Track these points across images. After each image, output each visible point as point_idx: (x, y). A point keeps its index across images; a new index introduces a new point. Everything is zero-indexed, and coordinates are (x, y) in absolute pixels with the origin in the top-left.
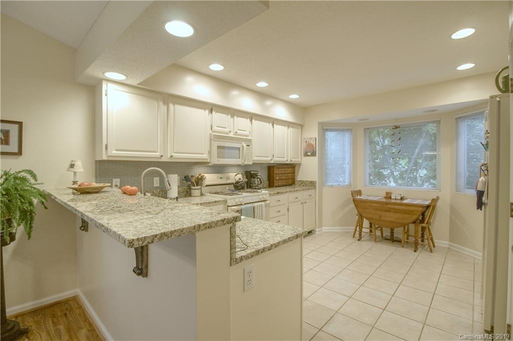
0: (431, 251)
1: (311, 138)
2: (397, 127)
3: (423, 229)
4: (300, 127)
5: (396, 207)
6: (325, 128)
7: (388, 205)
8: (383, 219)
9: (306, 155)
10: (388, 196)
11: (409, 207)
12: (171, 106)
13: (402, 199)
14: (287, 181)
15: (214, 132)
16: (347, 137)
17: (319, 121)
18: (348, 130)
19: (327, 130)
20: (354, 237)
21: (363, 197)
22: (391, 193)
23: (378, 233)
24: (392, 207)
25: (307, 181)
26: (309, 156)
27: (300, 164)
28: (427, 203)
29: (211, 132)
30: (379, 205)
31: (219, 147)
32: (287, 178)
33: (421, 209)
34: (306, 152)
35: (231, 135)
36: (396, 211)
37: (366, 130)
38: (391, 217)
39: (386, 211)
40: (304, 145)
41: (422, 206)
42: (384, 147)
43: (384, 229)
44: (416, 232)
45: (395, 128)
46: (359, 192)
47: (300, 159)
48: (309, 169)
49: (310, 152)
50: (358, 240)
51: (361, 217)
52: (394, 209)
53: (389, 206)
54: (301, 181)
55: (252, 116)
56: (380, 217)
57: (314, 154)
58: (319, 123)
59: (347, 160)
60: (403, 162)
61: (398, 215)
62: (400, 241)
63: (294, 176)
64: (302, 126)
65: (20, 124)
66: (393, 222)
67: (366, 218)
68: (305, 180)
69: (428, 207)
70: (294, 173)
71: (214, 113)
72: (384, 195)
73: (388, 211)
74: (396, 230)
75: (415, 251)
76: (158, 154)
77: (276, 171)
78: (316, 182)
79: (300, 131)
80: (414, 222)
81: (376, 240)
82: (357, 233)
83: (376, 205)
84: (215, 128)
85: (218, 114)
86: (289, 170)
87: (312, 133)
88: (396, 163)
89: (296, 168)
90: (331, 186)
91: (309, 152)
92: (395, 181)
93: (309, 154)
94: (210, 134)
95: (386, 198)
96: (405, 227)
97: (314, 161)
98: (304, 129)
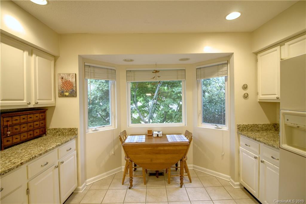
1: (69, 74)
2: (157, 71)
4: (53, 58)
5: (166, 148)
9: (62, 95)
10: (150, 134)
11: (177, 147)
14: (31, 132)
17: (80, 54)
20: (123, 184)
22: (150, 130)
24: (162, 148)
25: (64, 129)
26: (66, 96)
27: (53, 107)
30: (150, 148)
32: (32, 128)
34: (63, 92)
39: (157, 153)
40: (59, 82)
45: (155, 72)
47: (53, 100)
50: (130, 188)
52: (164, 150)
53: (160, 148)
54: (55, 129)
56: (151, 160)
57: (73, 94)
58: (79, 56)
61: (168, 156)
63: (44, 123)
64: (55, 58)
70: (44, 119)
73: (159, 153)
78: (77, 129)
79: (53, 62)
83: (147, 148)
87: (71, 68)
89: (48, 113)
91: (67, 92)
93: (67, 94)
98: (58, 61)
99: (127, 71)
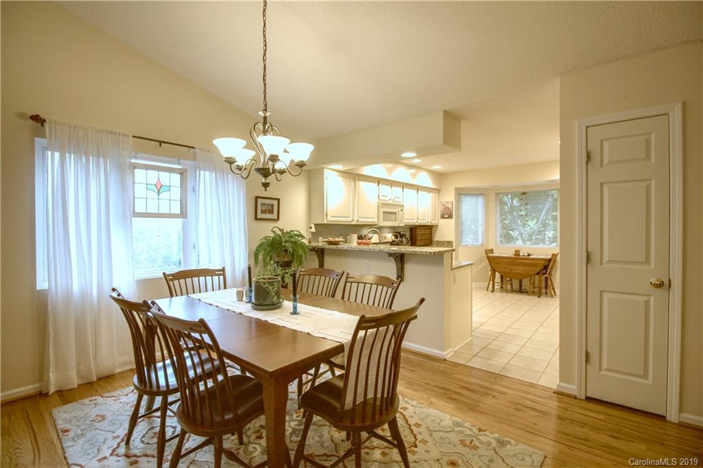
0: (552, 297)
1: (448, 202)
2: (524, 193)
3: (546, 279)
4: (437, 192)
5: (524, 261)
6: (460, 193)
7: (517, 259)
8: (513, 271)
9: (443, 217)
10: (517, 253)
11: (534, 261)
12: (357, 182)
13: (529, 255)
14: (426, 241)
15: (380, 200)
16: (480, 200)
17: (456, 186)
18: (480, 194)
19: (462, 194)
20: (487, 290)
21: (496, 254)
22: (519, 251)
23: (509, 287)
24: (520, 261)
25: (444, 241)
26: (445, 218)
27: (437, 226)
28: (550, 257)
29: (378, 200)
30: (509, 260)
31: (384, 212)
32: (426, 238)
33: (543, 262)
34: (444, 215)
35: (390, 202)
36: (524, 265)
37: (497, 194)
38: (519, 270)
39: (515, 265)
40: (441, 208)
41: (545, 260)
42: (512, 208)
43: (513, 280)
44: (540, 281)
46: (492, 251)
47: (437, 221)
48: (446, 230)
49: (447, 214)
50: (492, 292)
51: (494, 271)
52: (523, 263)
53: (518, 261)
54: (438, 241)
55: (404, 185)
56: (510, 270)
57: (450, 216)
58: (455, 188)
59: (480, 222)
60: (532, 223)
61: (526, 268)
62: (527, 292)
63: (431, 237)
65: (278, 200)
66: (521, 274)
67: (498, 272)
68: (442, 240)
69: (549, 260)
70: (432, 234)
71: (380, 185)
72: (514, 253)
73: (517, 265)
74: (524, 280)
75: (539, 297)
76: (350, 219)
77: (419, 232)
78: (452, 242)
79: (437, 195)
80: (538, 274)
81: (507, 291)
82: (491, 286)
83: (507, 260)
84: (381, 198)
85: (383, 186)
86: (427, 231)
87: (449, 197)
88: (525, 224)
89: (433, 229)
90: (466, 245)
92: (524, 242)
93: (446, 216)
94: (378, 203)
95: (515, 255)
96: (531, 278)
97: (451, 222)
98: (441, 194)
99: (496, 194)
